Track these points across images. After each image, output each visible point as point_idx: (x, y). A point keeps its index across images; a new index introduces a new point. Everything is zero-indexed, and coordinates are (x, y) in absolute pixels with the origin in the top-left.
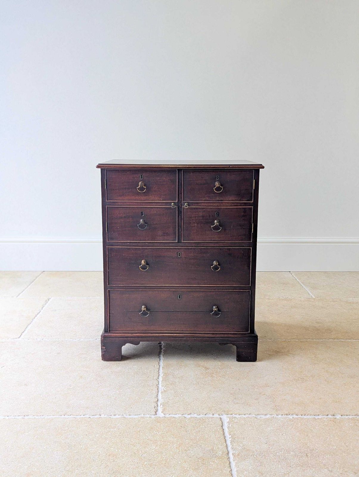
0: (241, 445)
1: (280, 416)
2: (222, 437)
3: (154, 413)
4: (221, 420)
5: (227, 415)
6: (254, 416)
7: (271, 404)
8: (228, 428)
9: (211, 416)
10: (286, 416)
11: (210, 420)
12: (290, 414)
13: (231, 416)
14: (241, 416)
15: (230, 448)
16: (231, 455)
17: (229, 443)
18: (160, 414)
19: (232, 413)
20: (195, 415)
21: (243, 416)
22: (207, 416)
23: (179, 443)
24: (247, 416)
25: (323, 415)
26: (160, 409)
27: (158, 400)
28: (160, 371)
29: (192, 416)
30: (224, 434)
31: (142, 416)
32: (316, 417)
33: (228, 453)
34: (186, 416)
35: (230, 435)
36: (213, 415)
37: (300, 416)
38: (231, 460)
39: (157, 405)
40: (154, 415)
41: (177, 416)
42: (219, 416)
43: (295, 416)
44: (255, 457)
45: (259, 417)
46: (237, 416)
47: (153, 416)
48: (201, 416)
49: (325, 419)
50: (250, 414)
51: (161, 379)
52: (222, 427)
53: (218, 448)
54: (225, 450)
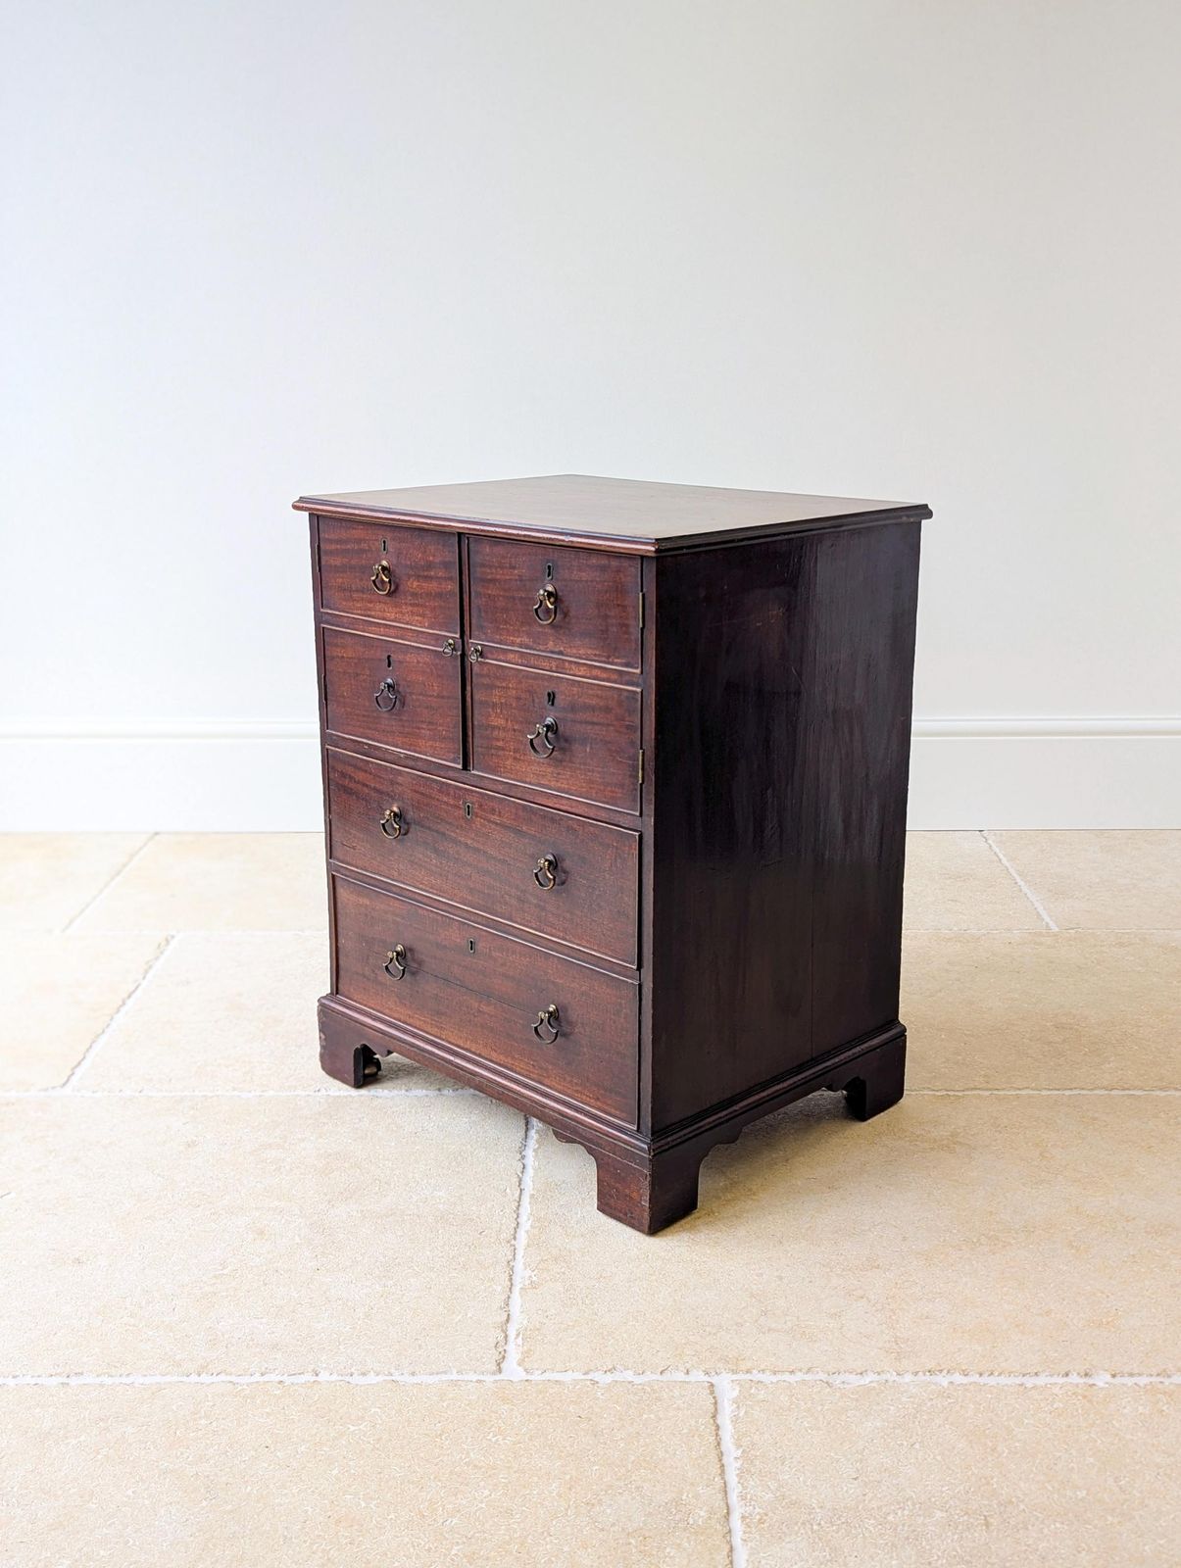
0: (773, 1485)
1: (908, 1378)
2: (713, 1456)
3: (495, 1368)
4: (712, 1392)
5: (734, 1372)
6: (823, 1377)
7: (882, 1332)
8: (735, 1420)
9: (680, 1376)
10: (928, 1377)
11: (677, 1393)
12: (941, 1371)
13: (748, 1377)
14: (779, 1377)
15: (734, 1498)
16: (736, 1522)
17: (732, 1477)
18: (513, 1370)
19: (749, 1364)
20: (629, 1375)
21: (787, 1377)
22: (667, 1377)
23: (568, 1477)
24: (799, 1376)
25: (1052, 1376)
26: (514, 1352)
27: (508, 1320)
28: (522, 1210)
29: (617, 1376)
30: (719, 1444)
31: (454, 1377)
32: (1030, 1382)
33: (728, 1513)
34: (597, 1376)
35: (739, 1446)
36: (688, 1373)
37: (975, 1378)
38: (737, 1539)
39: (506, 1337)
40: (494, 1373)
41: (568, 1377)
42: (706, 1378)
43: (958, 1378)
44: (815, 1527)
45: (837, 1380)
46: (767, 1378)
47: (489, 1379)
48: (649, 1377)
49: (1056, 1390)
50: (809, 1370)
51: (522, 1238)
52: (714, 1417)
53: (697, 1496)
54: (719, 1503)
